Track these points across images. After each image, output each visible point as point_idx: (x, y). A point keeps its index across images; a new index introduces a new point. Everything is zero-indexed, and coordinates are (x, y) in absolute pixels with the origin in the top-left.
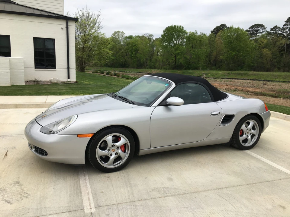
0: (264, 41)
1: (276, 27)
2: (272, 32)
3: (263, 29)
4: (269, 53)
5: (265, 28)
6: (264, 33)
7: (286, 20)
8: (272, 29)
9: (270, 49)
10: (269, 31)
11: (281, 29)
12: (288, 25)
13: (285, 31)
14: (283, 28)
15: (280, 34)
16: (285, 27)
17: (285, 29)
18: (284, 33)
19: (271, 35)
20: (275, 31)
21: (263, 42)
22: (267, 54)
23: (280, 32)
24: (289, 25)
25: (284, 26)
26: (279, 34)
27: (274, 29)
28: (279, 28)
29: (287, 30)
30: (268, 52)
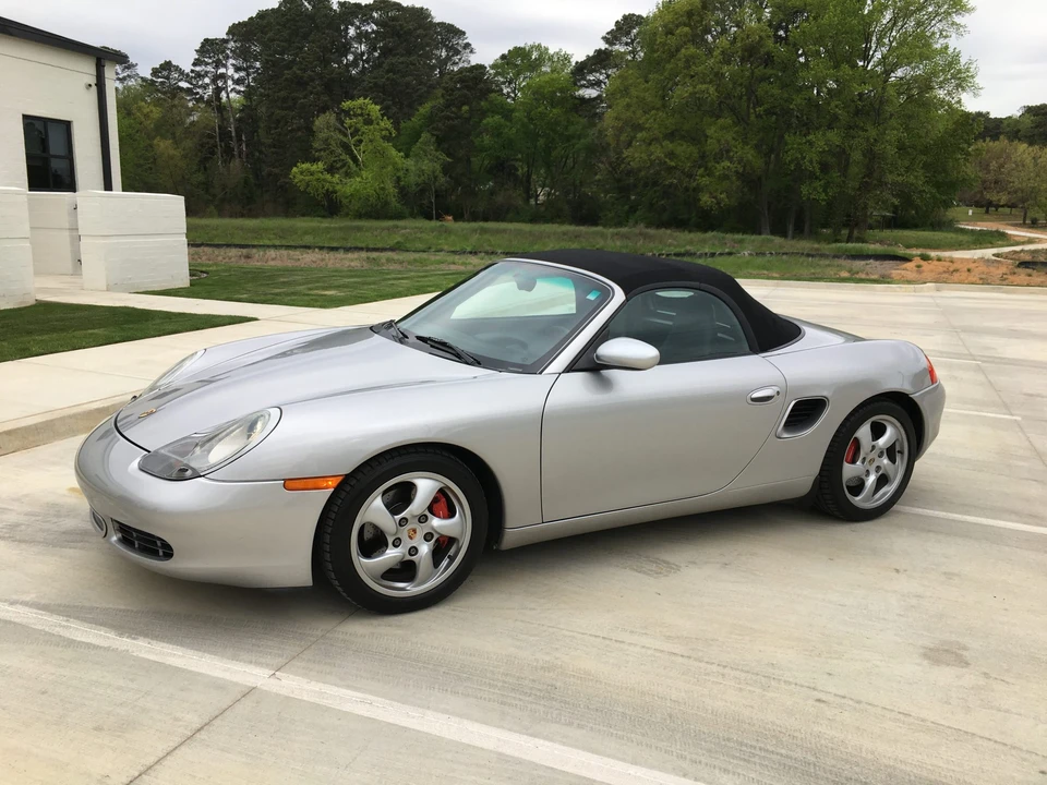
0: (152, 111)
1: (167, 66)
2: (160, 80)
3: (126, 68)
4: (177, 153)
5: (130, 67)
6: (132, 83)
7: (198, 47)
8: (155, 72)
9: (177, 142)
10: (149, 77)
11: (187, 75)
12: (207, 64)
13: (200, 83)
14: (192, 71)
15: (189, 91)
16: (198, 69)
17: (199, 76)
18: (199, 90)
19: (158, 90)
20: (168, 78)
21: (147, 116)
22: (171, 158)
23: (184, 85)
24: (209, 64)
25: (194, 64)
26: (181, 89)
27: (165, 73)
28: (177, 68)
29: (207, 80)
30: (172, 152)
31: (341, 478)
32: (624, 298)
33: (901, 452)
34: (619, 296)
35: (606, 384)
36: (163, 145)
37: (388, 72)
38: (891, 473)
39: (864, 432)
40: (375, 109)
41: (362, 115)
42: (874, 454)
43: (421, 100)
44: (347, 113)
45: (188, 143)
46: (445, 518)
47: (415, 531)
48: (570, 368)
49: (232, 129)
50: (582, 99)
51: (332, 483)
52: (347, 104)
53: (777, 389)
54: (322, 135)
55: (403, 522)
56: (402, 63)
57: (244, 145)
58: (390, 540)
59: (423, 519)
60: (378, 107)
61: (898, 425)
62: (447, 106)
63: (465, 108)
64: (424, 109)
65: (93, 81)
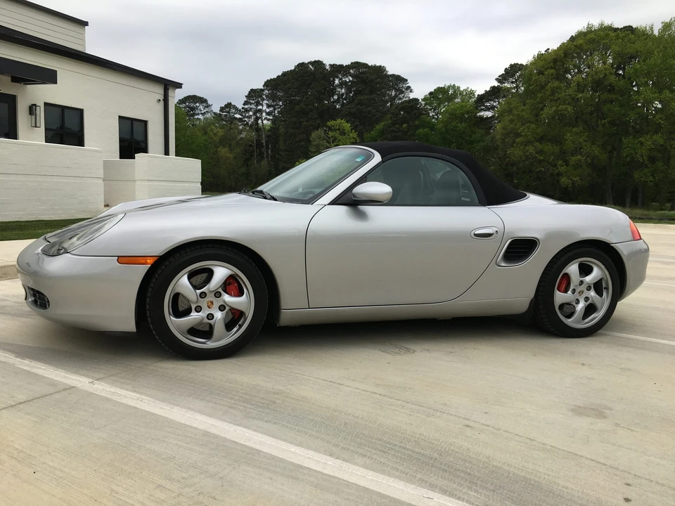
0: (218, 132)
1: (229, 105)
2: (224, 114)
3: (206, 107)
4: (231, 156)
5: (208, 106)
6: (208, 115)
7: (247, 94)
8: (222, 109)
9: (231, 150)
10: (219, 112)
11: (240, 110)
12: (251, 104)
13: (247, 115)
14: (243, 108)
15: (240, 120)
16: (246, 107)
17: (247, 111)
18: (246, 119)
19: (223, 120)
20: (229, 112)
21: (215, 134)
22: (228, 158)
23: (238, 116)
25: (244, 104)
26: (236, 119)
27: (227, 110)
28: (235, 107)
29: (251, 113)
30: (228, 155)
31: (156, 258)
32: (381, 160)
33: (607, 288)
34: (377, 158)
35: (362, 216)
36: (224, 152)
37: (357, 105)
38: (598, 304)
39: (573, 269)
40: (347, 126)
41: (339, 130)
42: (583, 287)
43: (378, 121)
44: (330, 129)
45: (238, 150)
46: (235, 296)
47: (212, 303)
48: (334, 202)
49: (264, 141)
50: (481, 118)
51: (150, 261)
52: (330, 123)
53: (495, 229)
54: (315, 143)
55: (203, 295)
56: (366, 99)
57: (270, 150)
58: (193, 307)
59: (218, 295)
60: (349, 125)
61: (603, 267)
62: (393, 124)
63: (405, 125)
64: (379, 127)
65: (162, 98)
